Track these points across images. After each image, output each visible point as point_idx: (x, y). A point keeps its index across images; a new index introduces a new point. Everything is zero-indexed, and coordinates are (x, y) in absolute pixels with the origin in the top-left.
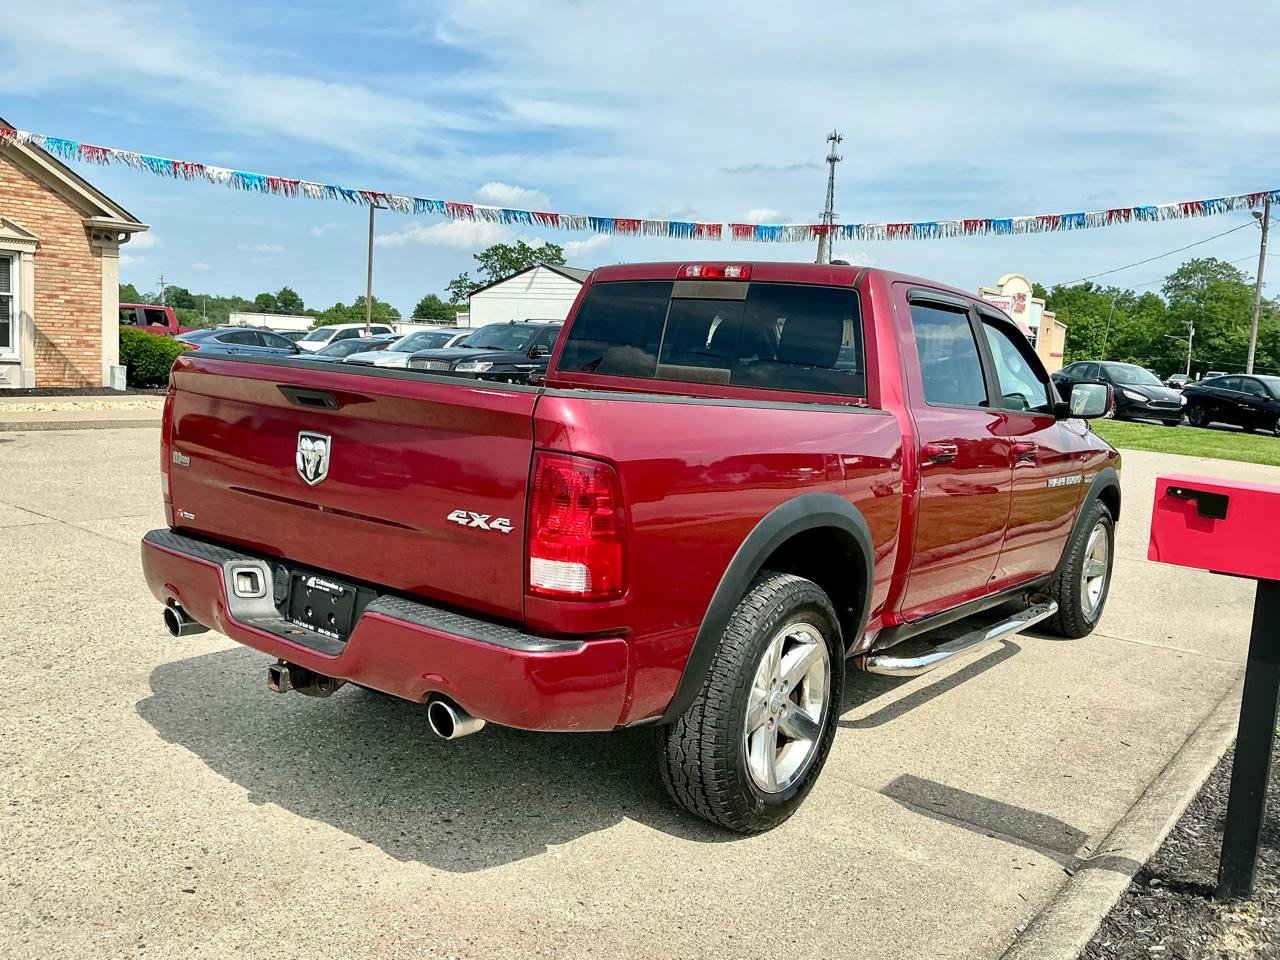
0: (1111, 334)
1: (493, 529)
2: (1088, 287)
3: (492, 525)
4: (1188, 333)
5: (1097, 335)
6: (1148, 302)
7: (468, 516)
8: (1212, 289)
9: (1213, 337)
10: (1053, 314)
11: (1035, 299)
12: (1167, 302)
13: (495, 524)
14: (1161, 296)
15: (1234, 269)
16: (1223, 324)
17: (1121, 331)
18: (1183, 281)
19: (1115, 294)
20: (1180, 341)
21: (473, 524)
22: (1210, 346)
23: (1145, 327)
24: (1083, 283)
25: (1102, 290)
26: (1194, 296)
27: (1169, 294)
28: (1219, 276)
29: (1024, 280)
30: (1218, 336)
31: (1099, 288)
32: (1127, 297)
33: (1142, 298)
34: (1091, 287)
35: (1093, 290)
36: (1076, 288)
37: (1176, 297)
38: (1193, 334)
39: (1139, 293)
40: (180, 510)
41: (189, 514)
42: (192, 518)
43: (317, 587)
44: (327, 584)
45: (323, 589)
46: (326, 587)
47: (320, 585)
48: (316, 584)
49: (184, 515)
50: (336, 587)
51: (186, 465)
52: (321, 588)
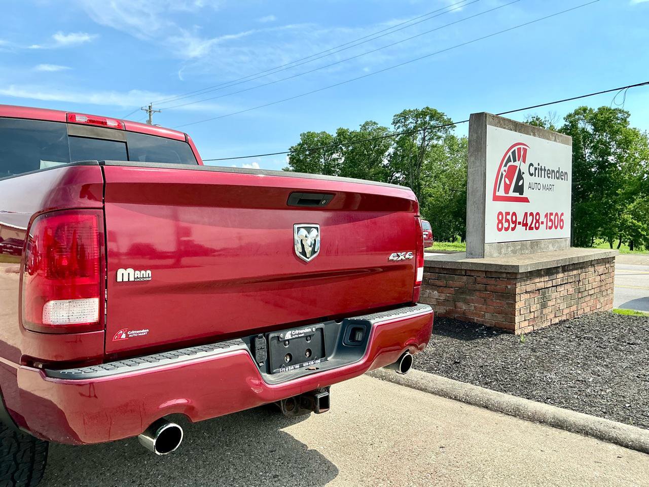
1: (406, 259)
3: (406, 257)
7: (397, 255)
21: (399, 259)
40: (121, 332)
41: (138, 332)
42: (144, 332)
43: (293, 337)
44: (301, 331)
45: (300, 336)
46: (301, 334)
47: (296, 334)
48: (292, 335)
49: (127, 335)
50: (309, 330)
51: (145, 279)
52: (297, 336)
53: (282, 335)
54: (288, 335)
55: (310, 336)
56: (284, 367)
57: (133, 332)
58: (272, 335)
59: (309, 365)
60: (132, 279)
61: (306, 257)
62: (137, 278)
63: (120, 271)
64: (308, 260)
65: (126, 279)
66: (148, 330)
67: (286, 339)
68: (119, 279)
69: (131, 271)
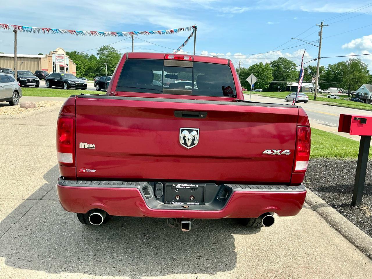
0: (84, 67)
1: (283, 154)
2: (75, 52)
3: (282, 153)
4: (106, 67)
5: (81, 67)
6: (92, 58)
7: (272, 151)
8: (110, 54)
9: (111, 68)
10: (72, 60)
11: (67, 56)
12: (98, 58)
13: (283, 152)
14: (96, 56)
15: (114, 49)
16: (113, 64)
17: (86, 65)
18: (102, 52)
19: (83, 55)
20: (104, 69)
21: (274, 154)
22: (111, 70)
23: (93, 64)
24: (74, 51)
25: (79, 53)
26: (105, 56)
27: (99, 55)
28: (111, 51)
29: (63, 49)
30: (113, 67)
31: (78, 53)
32: (86, 56)
33: (91, 56)
34: (76, 52)
35: (76, 53)
36: (72, 52)
37: (101, 56)
38: (107, 67)
39: (90, 55)
40: (83, 169)
41: (91, 170)
42: (94, 171)
43: (182, 187)
44: (188, 185)
45: (186, 187)
46: (187, 186)
47: (184, 186)
48: (181, 186)
49: (86, 171)
50: (194, 186)
51: (92, 148)
52: (185, 187)
53: (174, 185)
54: (179, 186)
55: (195, 189)
56: (173, 202)
57: (88, 170)
58: (167, 184)
59: (190, 204)
60: (86, 147)
61: (187, 146)
62: (88, 147)
63: (81, 144)
64: (189, 148)
65: (83, 147)
66: (95, 170)
67: (177, 187)
68: (80, 147)
69: (85, 144)
